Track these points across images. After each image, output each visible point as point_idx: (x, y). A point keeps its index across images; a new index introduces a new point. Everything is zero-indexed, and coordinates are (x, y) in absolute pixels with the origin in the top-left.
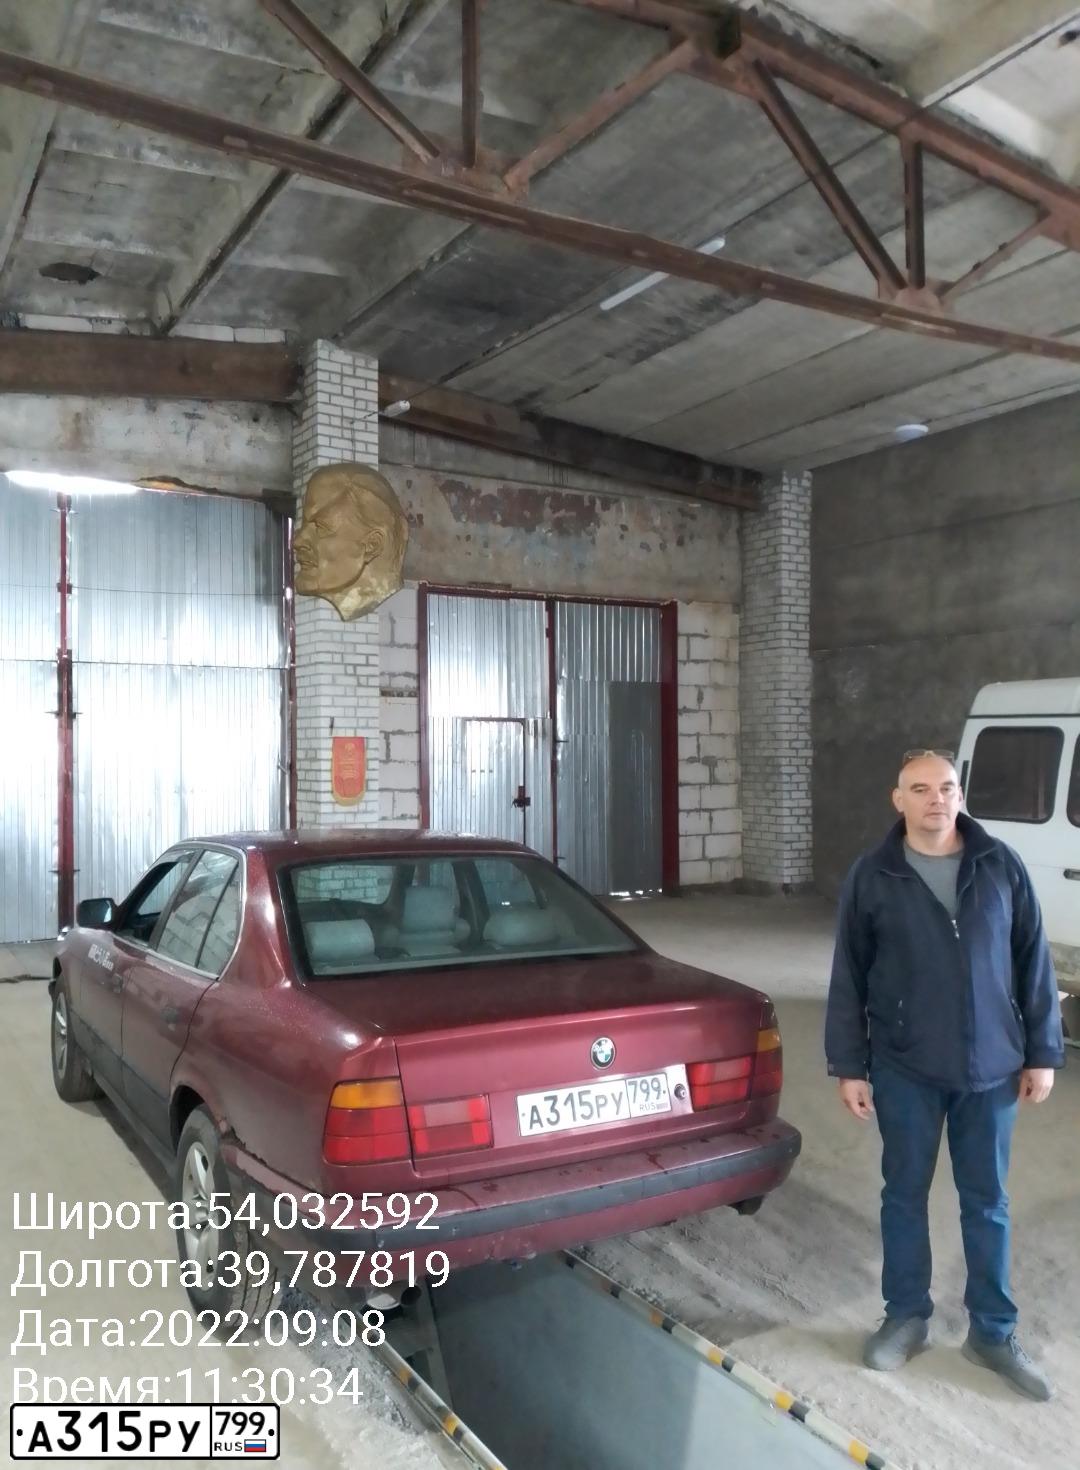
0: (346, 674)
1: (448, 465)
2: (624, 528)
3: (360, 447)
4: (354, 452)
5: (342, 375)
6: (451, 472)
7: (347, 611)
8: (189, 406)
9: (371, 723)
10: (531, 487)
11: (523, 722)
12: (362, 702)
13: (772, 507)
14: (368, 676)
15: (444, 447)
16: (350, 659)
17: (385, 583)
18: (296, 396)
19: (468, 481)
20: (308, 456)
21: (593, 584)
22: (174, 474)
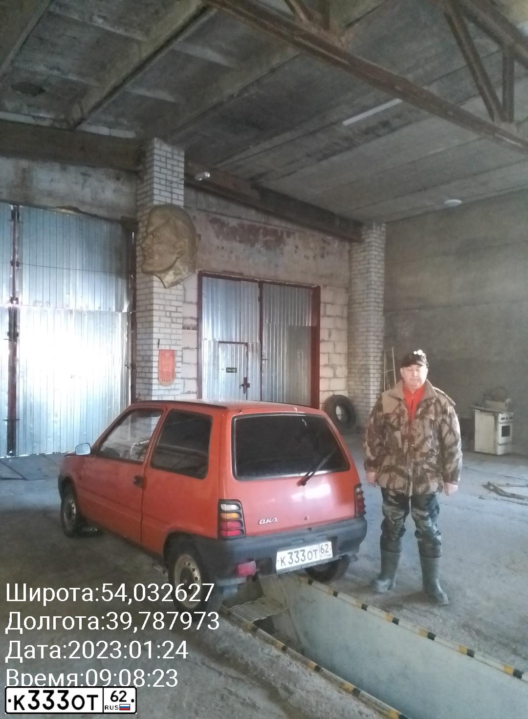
0: (166, 316)
1: (214, 210)
2: (297, 247)
3: (175, 196)
4: (172, 199)
5: (167, 158)
6: (215, 213)
7: (167, 283)
8: (84, 169)
9: (178, 342)
10: (254, 224)
11: (247, 344)
12: (174, 331)
13: (367, 240)
14: (177, 318)
15: (212, 200)
16: (168, 308)
17: (187, 268)
18: (140, 167)
19: (224, 219)
20: (148, 199)
21: (282, 276)
22: (75, 205)
